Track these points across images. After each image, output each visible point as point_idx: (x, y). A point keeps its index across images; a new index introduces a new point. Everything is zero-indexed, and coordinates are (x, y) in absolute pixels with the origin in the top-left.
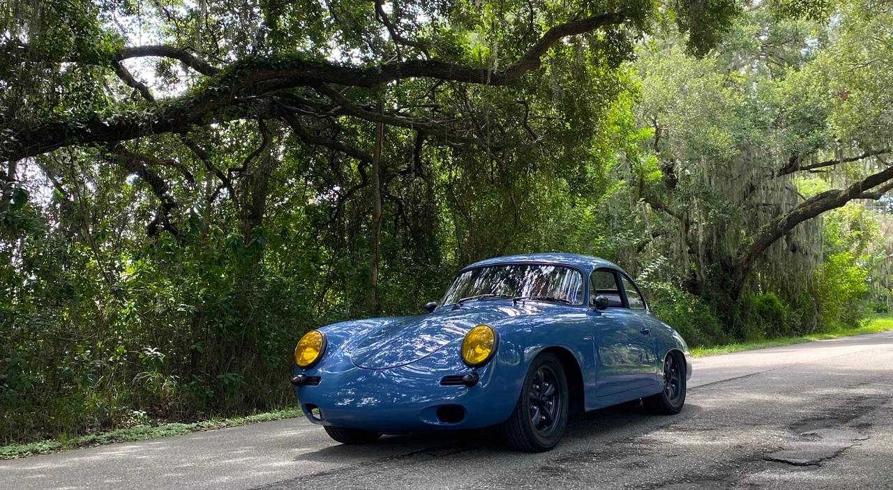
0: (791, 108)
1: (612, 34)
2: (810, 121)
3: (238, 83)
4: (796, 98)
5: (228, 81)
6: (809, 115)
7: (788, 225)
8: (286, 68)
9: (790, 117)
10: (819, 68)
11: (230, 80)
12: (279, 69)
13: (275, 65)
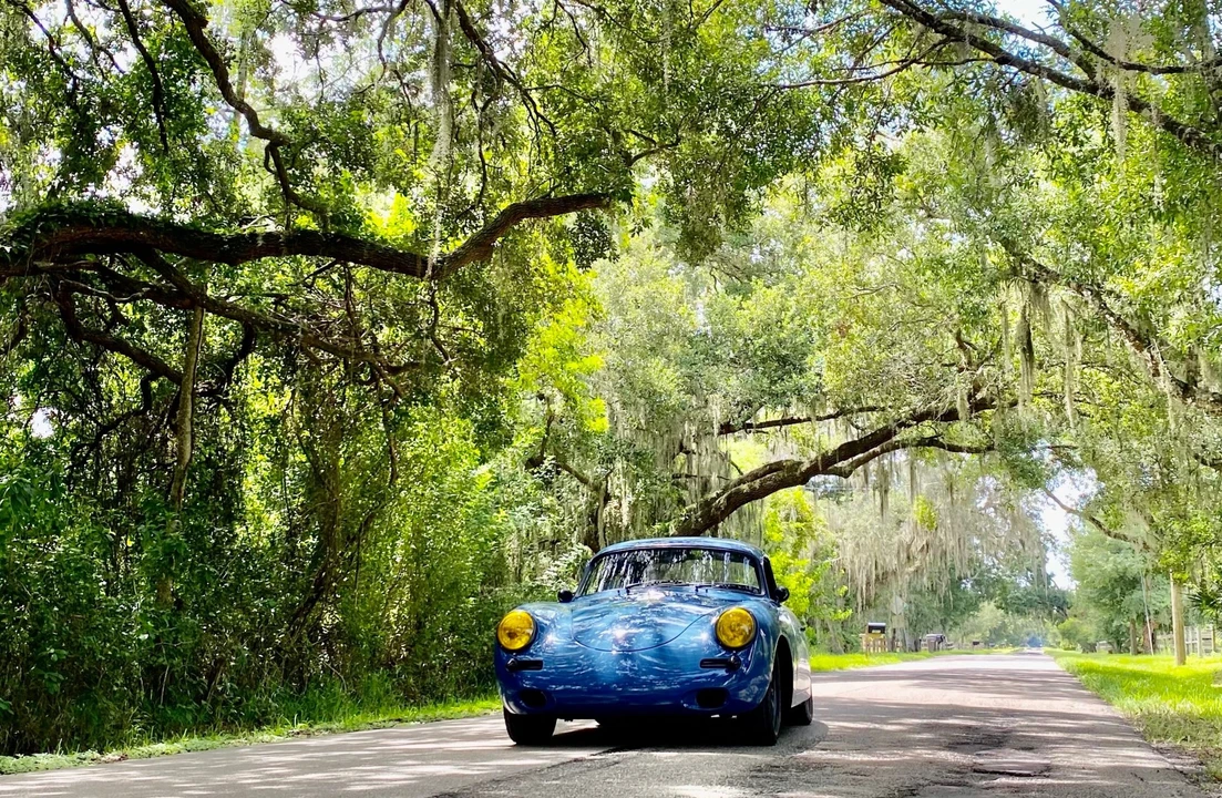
0: (761, 341)
1: (585, 220)
2: (783, 360)
3: (38, 242)
4: (767, 327)
5: (25, 239)
6: (784, 352)
7: (726, 507)
8: (110, 225)
9: (759, 353)
10: (813, 290)
11: (28, 236)
12: (99, 225)
13: (95, 219)
